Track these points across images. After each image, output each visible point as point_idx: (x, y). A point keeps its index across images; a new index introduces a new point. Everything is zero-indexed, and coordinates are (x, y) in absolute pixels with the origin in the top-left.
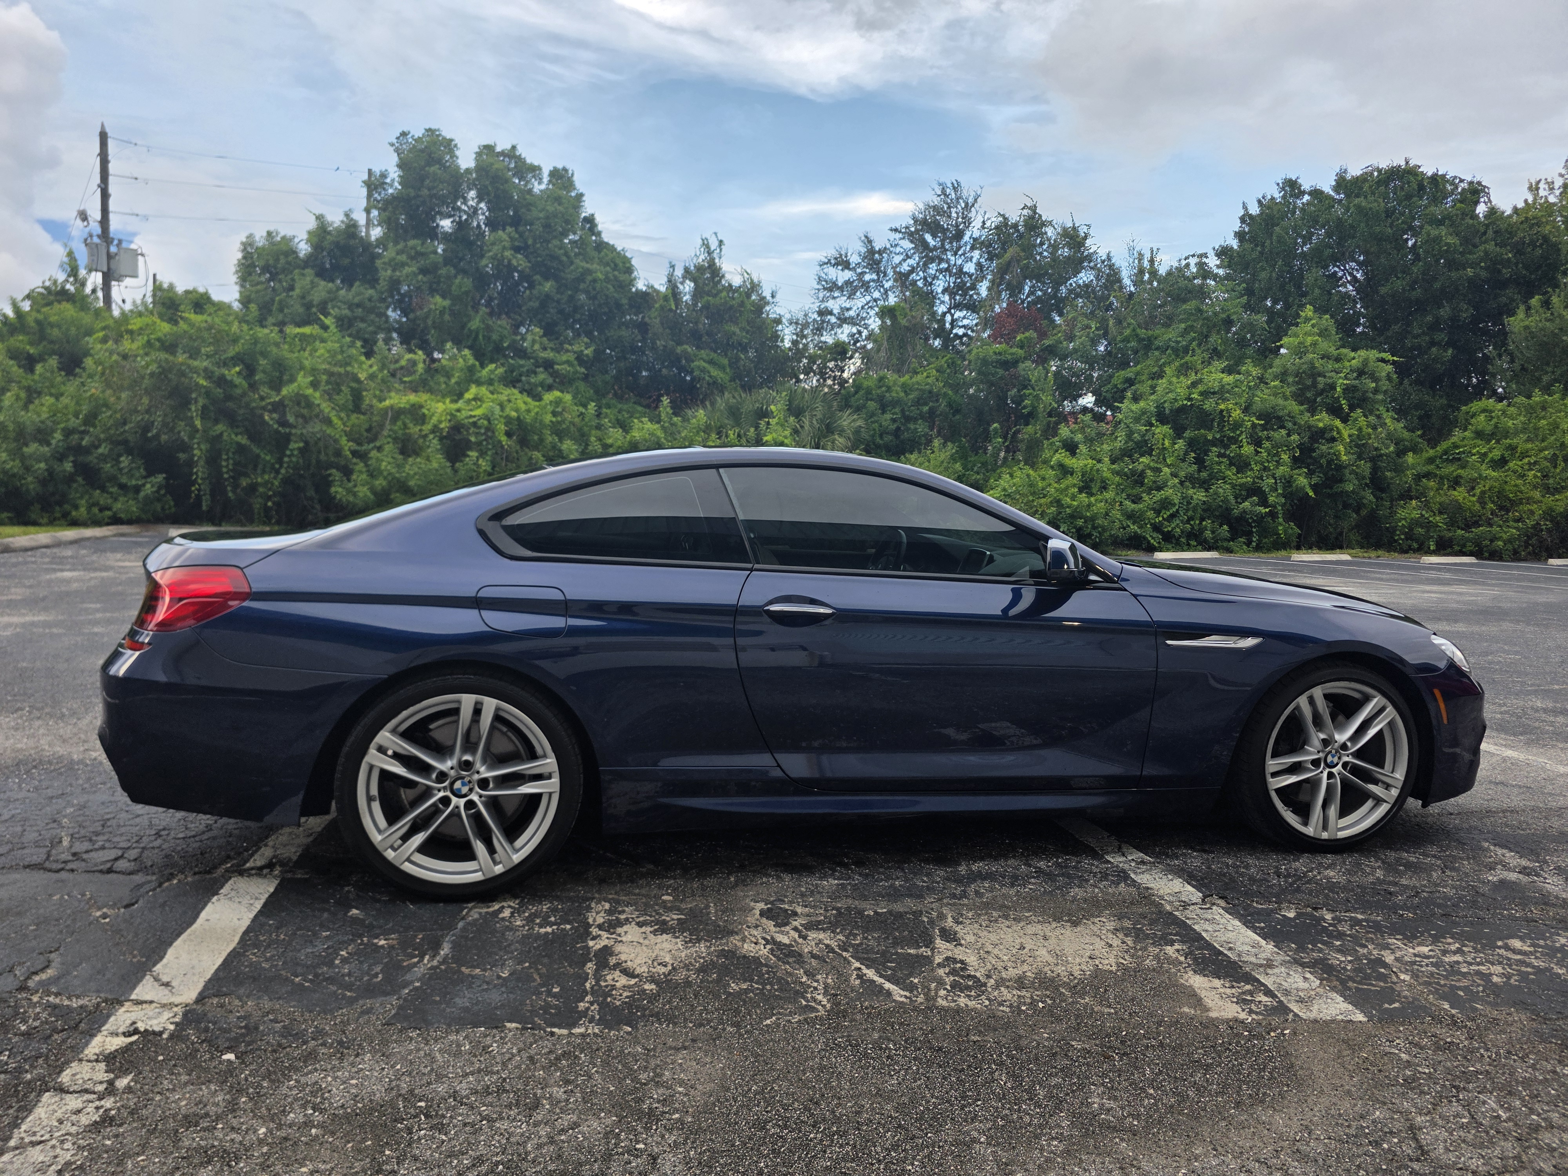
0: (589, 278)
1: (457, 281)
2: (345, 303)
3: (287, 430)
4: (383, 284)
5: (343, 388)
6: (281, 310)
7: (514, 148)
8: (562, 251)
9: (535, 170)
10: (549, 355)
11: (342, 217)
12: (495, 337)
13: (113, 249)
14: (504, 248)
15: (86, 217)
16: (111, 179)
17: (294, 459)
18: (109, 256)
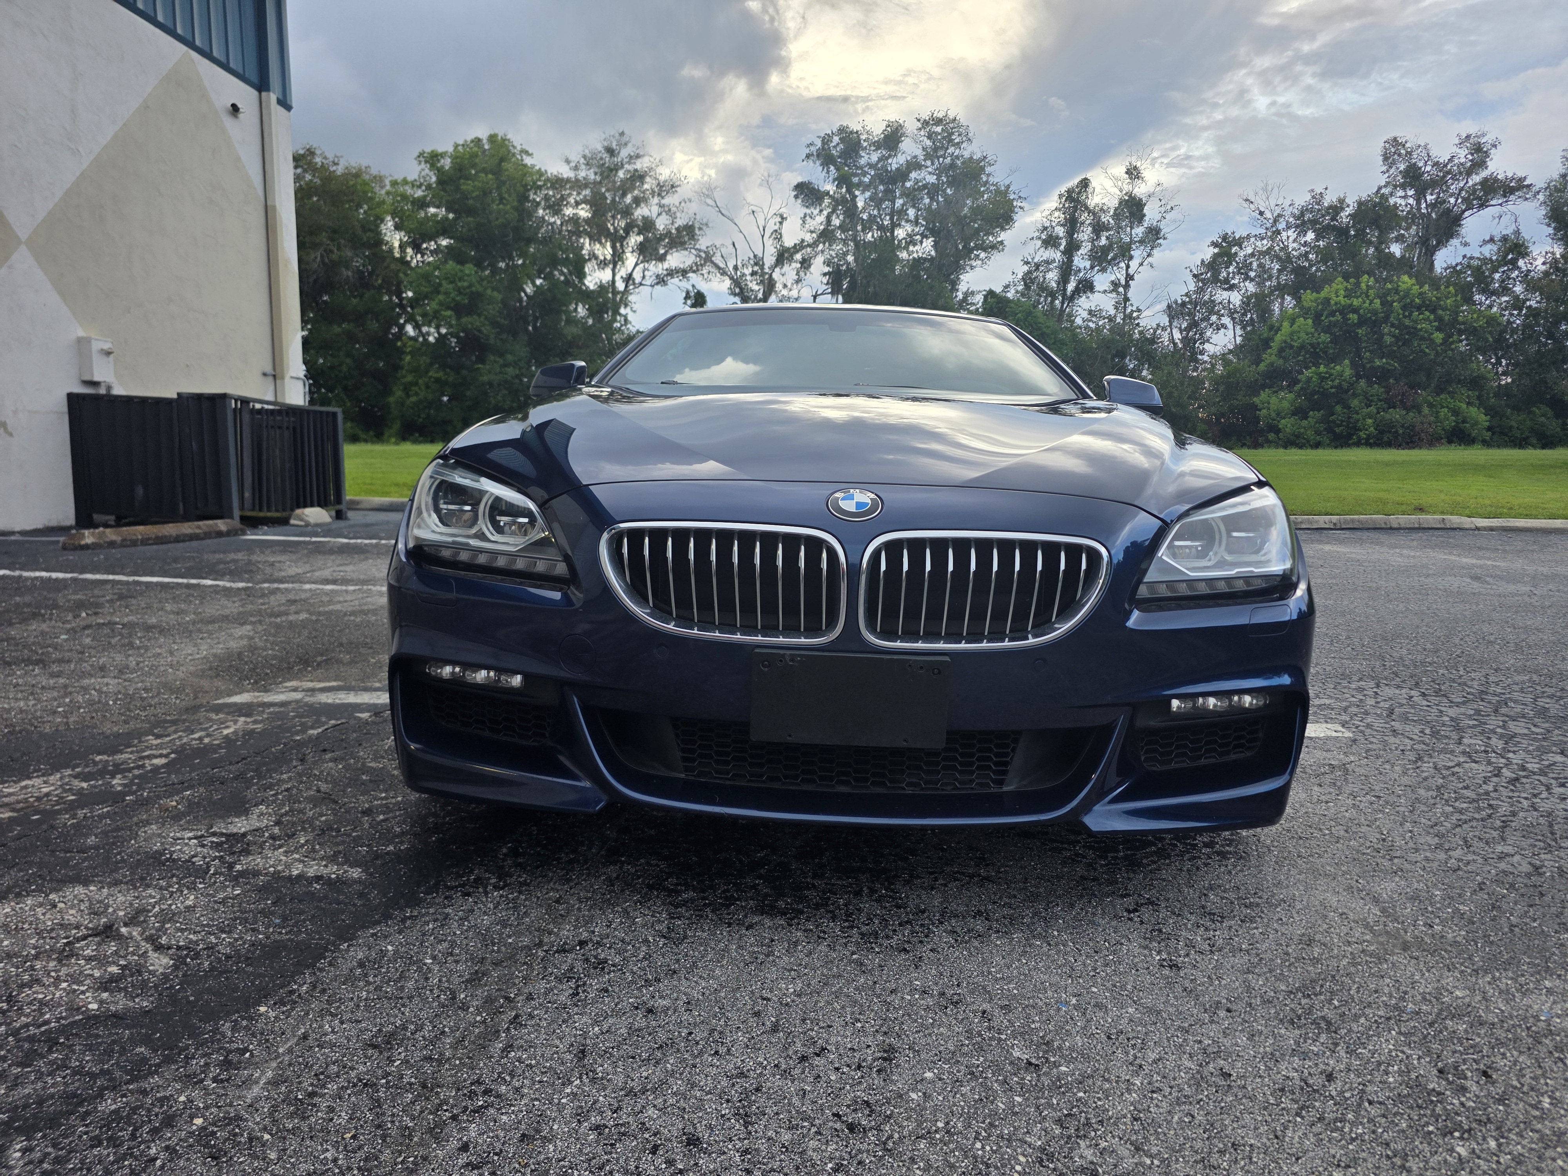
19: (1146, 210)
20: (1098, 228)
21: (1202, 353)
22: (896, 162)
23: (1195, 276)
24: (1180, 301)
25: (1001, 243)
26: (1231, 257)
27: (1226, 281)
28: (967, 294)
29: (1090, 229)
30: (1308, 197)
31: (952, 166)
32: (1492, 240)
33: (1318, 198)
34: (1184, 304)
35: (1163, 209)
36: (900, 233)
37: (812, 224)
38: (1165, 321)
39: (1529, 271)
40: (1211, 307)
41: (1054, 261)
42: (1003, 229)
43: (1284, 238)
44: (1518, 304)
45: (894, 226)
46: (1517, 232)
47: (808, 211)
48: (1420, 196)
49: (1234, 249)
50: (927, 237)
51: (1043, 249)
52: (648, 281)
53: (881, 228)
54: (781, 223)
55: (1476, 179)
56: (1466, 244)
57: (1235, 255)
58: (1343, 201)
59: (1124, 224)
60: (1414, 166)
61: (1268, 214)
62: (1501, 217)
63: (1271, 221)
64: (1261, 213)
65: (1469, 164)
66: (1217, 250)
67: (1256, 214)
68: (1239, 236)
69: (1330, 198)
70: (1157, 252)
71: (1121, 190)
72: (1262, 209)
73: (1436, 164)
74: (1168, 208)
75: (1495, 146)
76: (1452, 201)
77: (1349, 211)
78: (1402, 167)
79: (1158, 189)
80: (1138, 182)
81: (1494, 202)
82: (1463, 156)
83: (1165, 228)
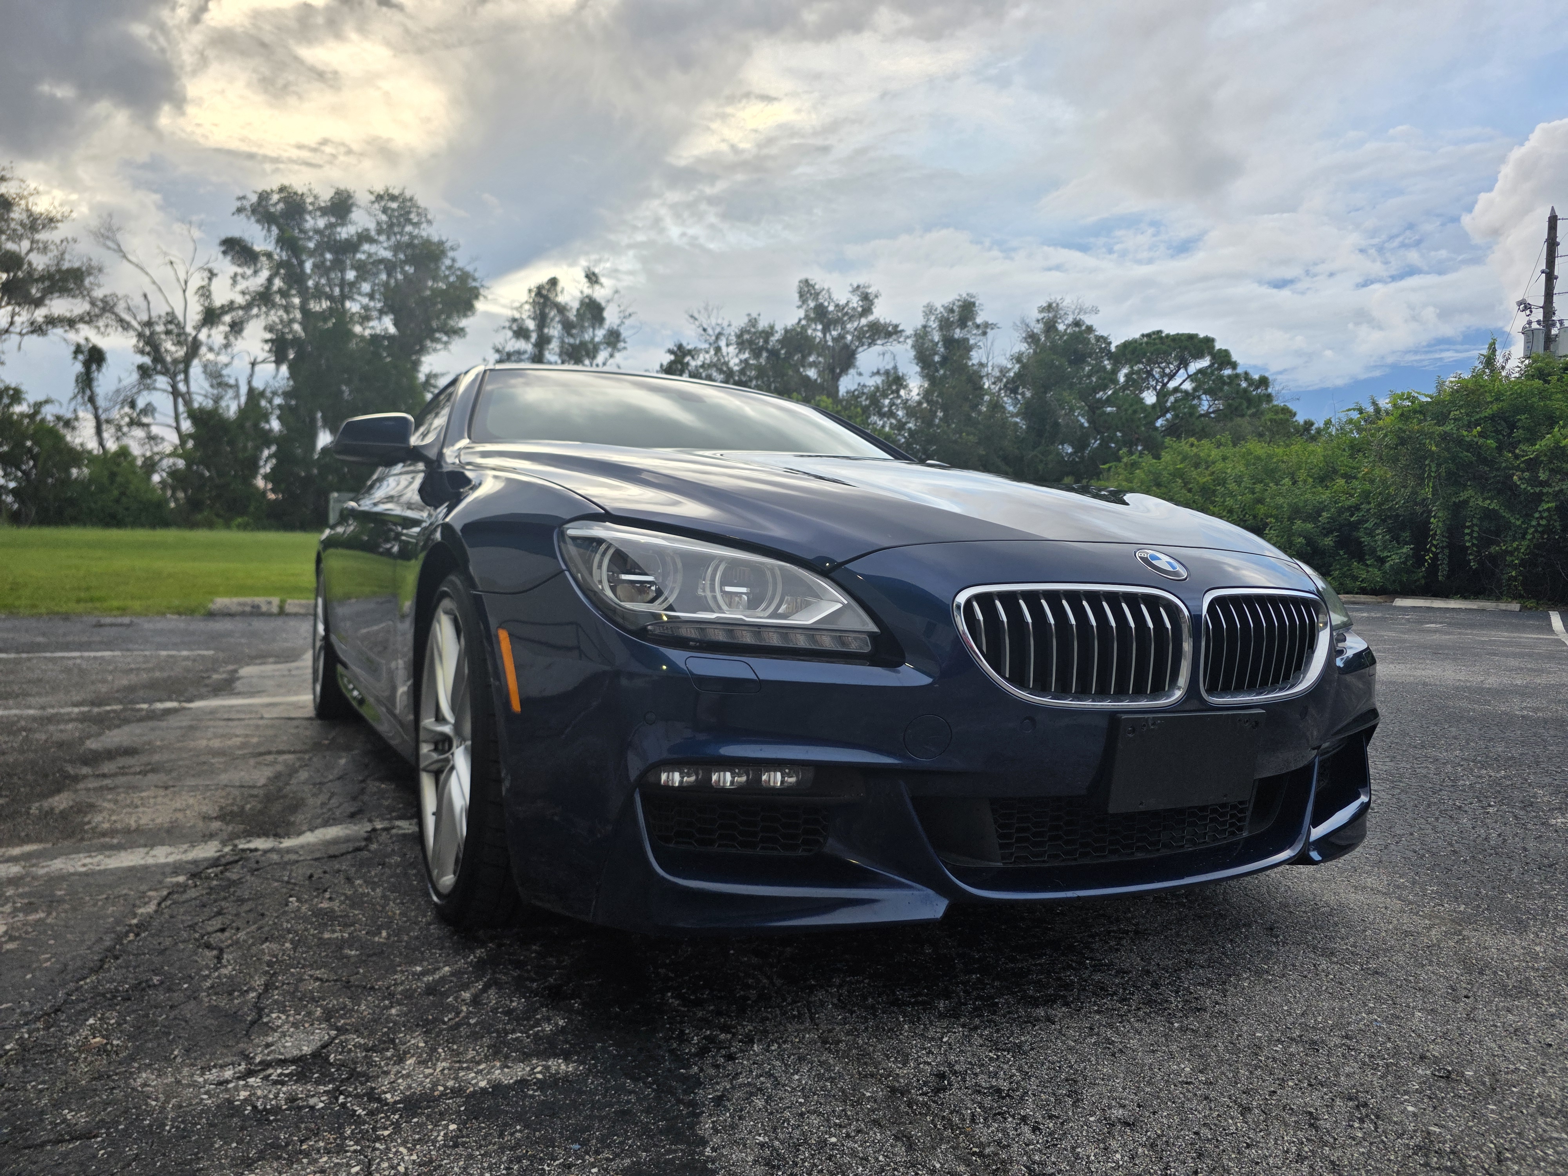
3: (1538, 490)
13: (1554, 331)
15: (1525, 306)
16: (1558, 261)
17: (1543, 522)
18: (1549, 340)
19: (606, 314)
20: (568, 326)
22: (345, 232)
25: (462, 329)
26: (684, 366)
28: (429, 377)
29: (559, 327)
30: (746, 320)
31: (410, 245)
32: (878, 373)
33: (753, 322)
35: (622, 315)
36: (353, 307)
37: (242, 285)
39: (907, 400)
41: (525, 352)
42: (465, 316)
43: (725, 354)
44: (901, 426)
45: (344, 297)
46: (895, 368)
47: (239, 270)
48: (825, 330)
49: (688, 359)
50: (386, 313)
51: (514, 340)
52: (17, 328)
53: (330, 297)
54: (210, 279)
55: (864, 321)
56: (860, 374)
57: (688, 364)
58: (772, 327)
59: (586, 324)
60: (821, 305)
61: (710, 331)
62: (884, 354)
63: (714, 338)
64: (705, 330)
65: (860, 309)
66: (672, 357)
67: (700, 331)
68: (689, 347)
69: (763, 324)
70: (618, 355)
71: (582, 292)
72: (705, 326)
73: (837, 306)
74: (627, 314)
75: (876, 296)
76: (849, 337)
77: (777, 336)
78: (812, 304)
79: (616, 296)
80: (597, 287)
81: (879, 342)
82: (856, 302)
83: (625, 333)
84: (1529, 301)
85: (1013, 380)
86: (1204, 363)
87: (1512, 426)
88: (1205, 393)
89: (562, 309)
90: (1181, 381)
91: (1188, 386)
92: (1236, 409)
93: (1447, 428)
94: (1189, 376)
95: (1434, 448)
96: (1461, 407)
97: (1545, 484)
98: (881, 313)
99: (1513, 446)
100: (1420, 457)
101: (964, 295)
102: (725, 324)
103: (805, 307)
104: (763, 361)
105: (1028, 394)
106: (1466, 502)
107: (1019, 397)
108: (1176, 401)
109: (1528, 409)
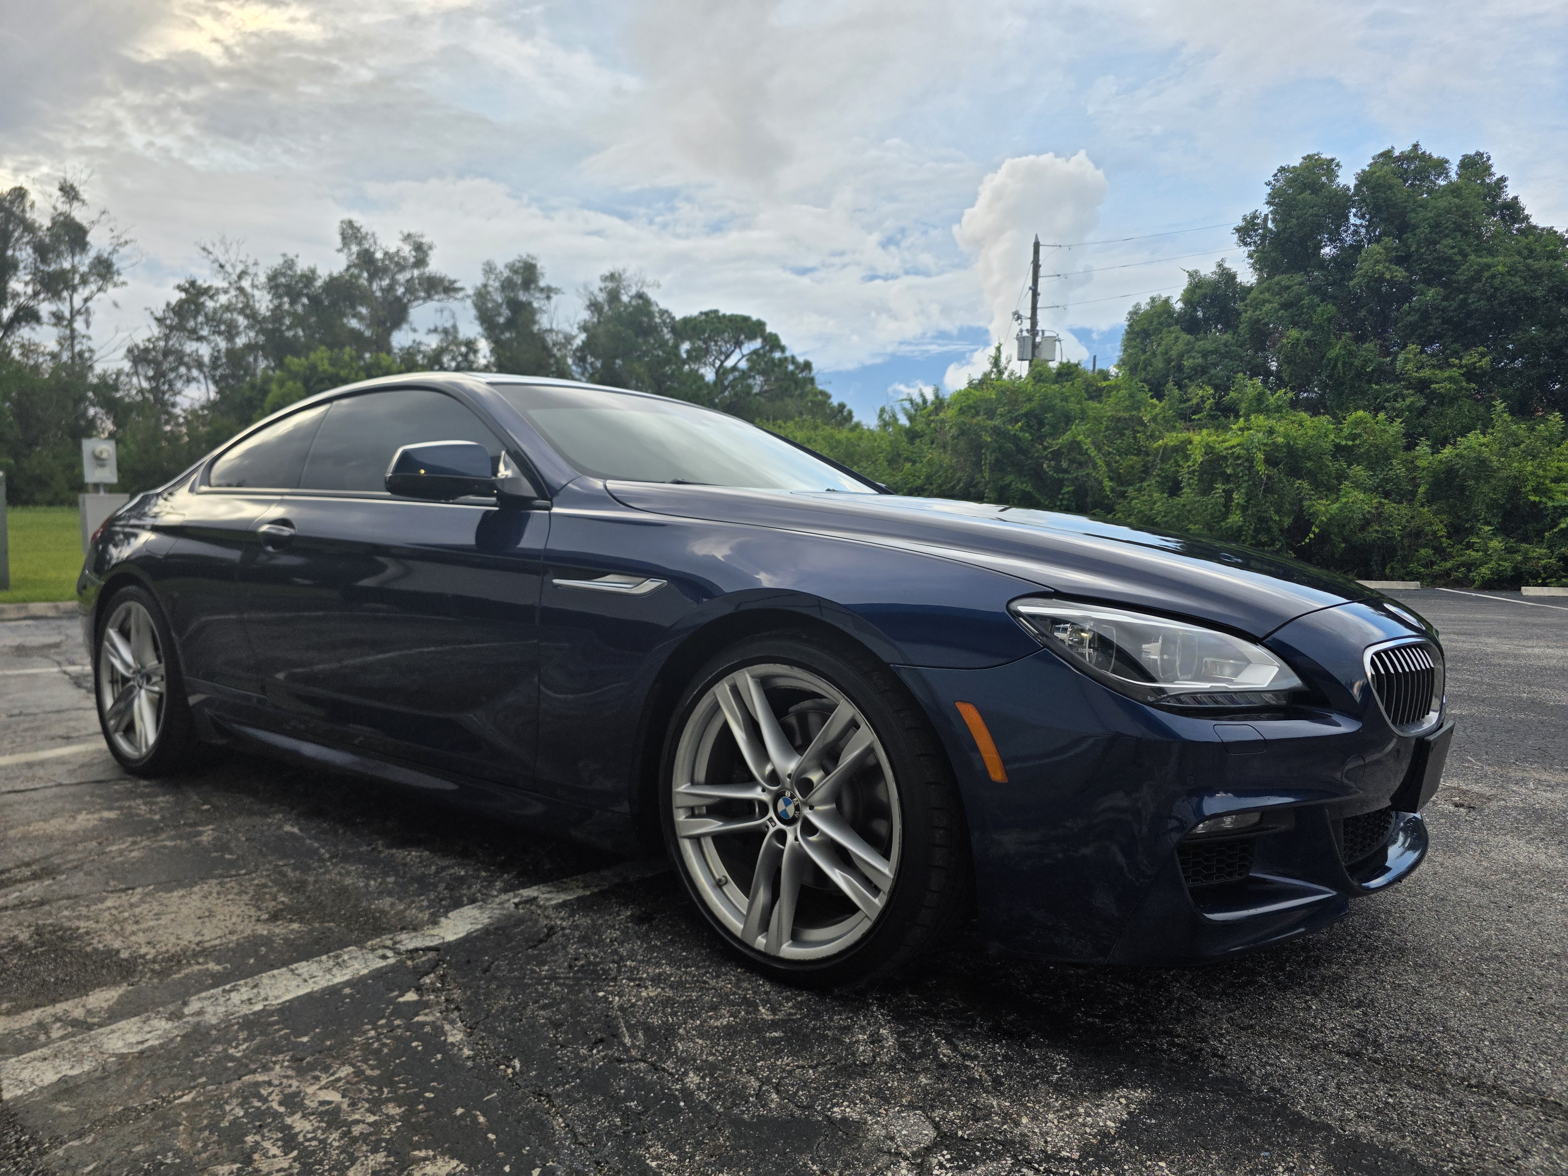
0: (1486, 274)
1: (1319, 309)
2: (1199, 352)
3: (1061, 476)
4: (1243, 329)
5: (1126, 432)
6: (1145, 369)
7: (1416, 146)
8: (1456, 250)
9: (1441, 166)
10: (1426, 373)
11: (1214, 268)
12: (1357, 362)
13: (1038, 339)
14: (1377, 262)
15: (1018, 317)
16: (1040, 280)
17: (1065, 502)
18: (1035, 346)
19: (90, 238)
20: (40, 249)
21: (174, 405)
23: (158, 320)
24: (142, 347)
26: (199, 308)
27: (194, 331)
29: (28, 249)
30: (281, 261)
32: (435, 331)
33: (290, 264)
34: (146, 350)
35: (115, 241)
38: (127, 366)
40: (180, 358)
43: (251, 296)
46: (455, 326)
48: (372, 279)
49: (202, 299)
56: (414, 330)
57: (203, 304)
58: (313, 271)
59: (63, 248)
60: (367, 251)
61: (228, 268)
62: (442, 311)
63: (234, 277)
64: (222, 266)
65: (412, 260)
66: (183, 295)
67: (216, 266)
68: (205, 285)
69: (302, 266)
70: (110, 289)
71: (55, 208)
72: (223, 263)
73: (386, 253)
74: (122, 240)
75: (430, 248)
76: (400, 291)
77: (319, 283)
78: (355, 248)
79: (104, 217)
80: (76, 204)
81: (436, 297)
82: (407, 250)
83: (118, 263)
84: (1021, 313)
85: (581, 349)
86: (757, 343)
87: (1041, 424)
88: (759, 373)
89: (29, 227)
90: (737, 359)
91: (743, 365)
92: (786, 390)
93: (997, 422)
94: (743, 356)
95: (989, 439)
96: (1005, 405)
97: (1065, 471)
98: (435, 266)
99: (1041, 438)
100: (977, 447)
101: (525, 256)
102: (250, 262)
103: (346, 251)
104: (299, 308)
105: (598, 364)
106: (1009, 485)
107: (588, 366)
108: (735, 379)
109: (1051, 408)
